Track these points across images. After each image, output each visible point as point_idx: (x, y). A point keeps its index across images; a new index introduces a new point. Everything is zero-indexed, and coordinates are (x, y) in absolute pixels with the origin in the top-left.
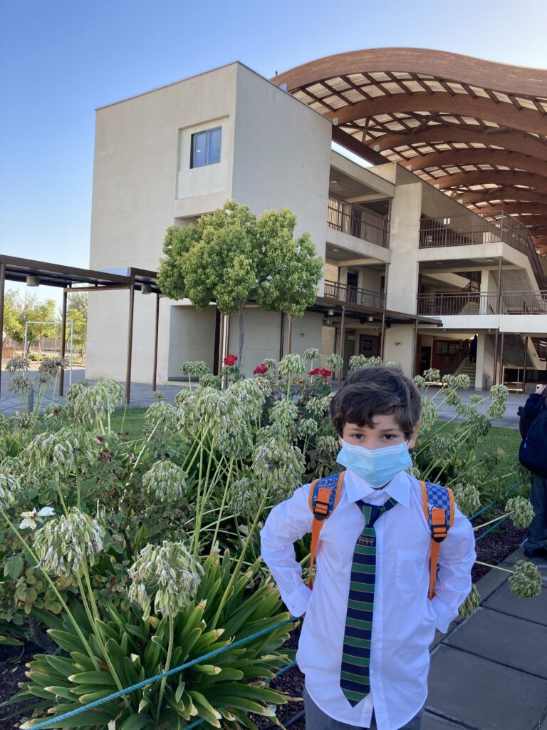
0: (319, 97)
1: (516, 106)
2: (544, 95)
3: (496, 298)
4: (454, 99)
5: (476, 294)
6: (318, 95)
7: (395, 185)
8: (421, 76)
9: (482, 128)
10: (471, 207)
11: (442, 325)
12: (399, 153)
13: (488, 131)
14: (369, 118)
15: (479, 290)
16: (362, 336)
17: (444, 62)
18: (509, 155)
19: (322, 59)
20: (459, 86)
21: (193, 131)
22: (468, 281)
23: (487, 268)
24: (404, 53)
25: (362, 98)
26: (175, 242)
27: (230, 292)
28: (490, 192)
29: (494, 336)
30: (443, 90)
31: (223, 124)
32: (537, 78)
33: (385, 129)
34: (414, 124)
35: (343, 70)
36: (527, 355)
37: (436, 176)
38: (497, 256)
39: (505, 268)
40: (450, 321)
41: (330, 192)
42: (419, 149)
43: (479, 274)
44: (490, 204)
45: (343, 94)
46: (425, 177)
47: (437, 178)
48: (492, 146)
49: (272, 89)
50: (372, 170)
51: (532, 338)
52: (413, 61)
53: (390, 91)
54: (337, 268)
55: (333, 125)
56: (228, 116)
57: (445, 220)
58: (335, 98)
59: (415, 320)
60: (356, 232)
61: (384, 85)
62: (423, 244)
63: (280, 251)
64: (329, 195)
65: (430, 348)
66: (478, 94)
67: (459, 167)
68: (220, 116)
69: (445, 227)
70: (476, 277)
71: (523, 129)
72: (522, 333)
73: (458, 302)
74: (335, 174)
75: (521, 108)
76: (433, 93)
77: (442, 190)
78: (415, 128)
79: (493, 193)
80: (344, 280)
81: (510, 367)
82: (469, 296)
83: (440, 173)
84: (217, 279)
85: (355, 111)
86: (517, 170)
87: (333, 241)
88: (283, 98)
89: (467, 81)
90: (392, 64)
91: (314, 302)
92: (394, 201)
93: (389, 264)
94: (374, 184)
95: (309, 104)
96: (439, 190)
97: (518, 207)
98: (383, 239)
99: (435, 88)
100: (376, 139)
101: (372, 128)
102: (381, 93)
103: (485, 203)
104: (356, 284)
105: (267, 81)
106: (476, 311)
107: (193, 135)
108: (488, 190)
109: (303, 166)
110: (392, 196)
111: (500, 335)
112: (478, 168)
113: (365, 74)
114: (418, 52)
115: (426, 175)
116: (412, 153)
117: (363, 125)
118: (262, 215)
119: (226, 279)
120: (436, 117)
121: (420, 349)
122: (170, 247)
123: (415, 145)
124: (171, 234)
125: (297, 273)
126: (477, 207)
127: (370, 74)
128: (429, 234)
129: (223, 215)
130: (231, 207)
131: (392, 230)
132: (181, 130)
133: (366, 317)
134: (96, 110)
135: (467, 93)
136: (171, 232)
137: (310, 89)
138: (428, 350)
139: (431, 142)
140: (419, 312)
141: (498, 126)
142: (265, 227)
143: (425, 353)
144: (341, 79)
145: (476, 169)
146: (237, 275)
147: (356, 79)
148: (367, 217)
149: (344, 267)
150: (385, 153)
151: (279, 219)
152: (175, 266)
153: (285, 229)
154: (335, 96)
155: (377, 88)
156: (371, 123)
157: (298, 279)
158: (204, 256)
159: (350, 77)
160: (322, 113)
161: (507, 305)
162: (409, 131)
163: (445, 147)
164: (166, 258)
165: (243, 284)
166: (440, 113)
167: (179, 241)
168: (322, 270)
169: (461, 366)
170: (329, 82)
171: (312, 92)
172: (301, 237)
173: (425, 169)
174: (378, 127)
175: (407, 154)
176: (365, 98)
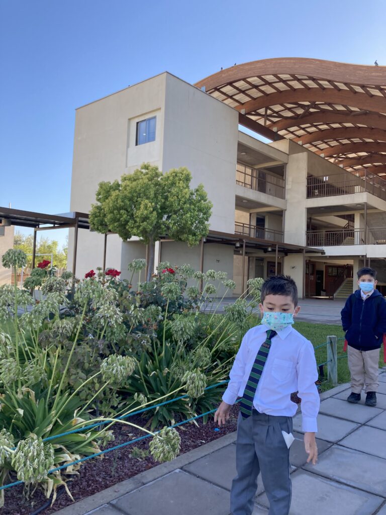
0: (230, 95)
1: (368, 95)
2: (383, 84)
3: (363, 233)
5: (351, 230)
6: (230, 93)
7: (288, 155)
8: (300, 77)
9: (348, 112)
10: (350, 170)
11: (324, 253)
12: (292, 133)
13: (354, 113)
14: (267, 108)
15: (354, 227)
16: (268, 262)
17: (312, 66)
18: (371, 131)
19: (229, 68)
20: (326, 83)
21: (137, 120)
22: (347, 222)
23: (357, 212)
25: (261, 94)
27: (138, 227)
28: (362, 158)
29: (363, 260)
30: (316, 86)
31: (157, 114)
32: (377, 73)
33: (280, 116)
34: (300, 111)
35: (244, 75)
37: (322, 148)
38: (363, 202)
39: (369, 211)
40: (331, 251)
41: (238, 159)
42: (307, 129)
43: (353, 216)
44: (364, 167)
45: (247, 92)
46: (313, 149)
47: (322, 150)
48: (358, 125)
50: (271, 145)
52: (290, 66)
53: (280, 89)
54: (248, 214)
55: (240, 114)
56: (160, 109)
57: (325, 178)
58: (242, 95)
59: (303, 250)
60: (262, 188)
61: (275, 85)
62: (310, 194)
63: (176, 197)
64: (238, 162)
65: (323, 271)
66: (341, 88)
67: (337, 141)
68: (155, 109)
69: (324, 182)
70: (351, 218)
73: (339, 237)
74: (242, 147)
75: (372, 96)
76: (310, 89)
77: (326, 158)
78: (300, 114)
79: (364, 159)
80: (254, 223)
82: (344, 232)
83: (324, 146)
84: (129, 217)
85: (256, 105)
86: (379, 141)
87: (241, 194)
88: (200, 96)
89: (329, 78)
90: (276, 69)
92: (288, 166)
93: (285, 210)
94: (272, 154)
95: (223, 101)
96: (324, 158)
97: (384, 169)
98: (280, 192)
99: (311, 85)
100: (274, 123)
101: (271, 116)
102: (274, 91)
103: (360, 166)
104: (264, 225)
105: (191, 85)
106: (352, 243)
107: (138, 123)
108: (360, 157)
110: (285, 162)
111: (367, 261)
112: (351, 141)
113: (259, 77)
114: (294, 60)
115: (314, 148)
116: (301, 132)
117: (264, 113)
118: (167, 173)
119: (135, 217)
120: (315, 106)
121: (315, 272)
122: (100, 197)
123: (303, 126)
124: (101, 187)
125: (190, 213)
126: (355, 169)
127: (263, 77)
128: (315, 188)
129: (139, 174)
130: (146, 167)
131: (287, 186)
132: (130, 119)
133: (266, 248)
134: (76, 110)
135: (333, 87)
136: (101, 185)
137: (223, 90)
138: (320, 273)
139: (315, 124)
140: (308, 244)
141: (359, 110)
142: (167, 181)
143: (317, 276)
144: (244, 82)
145: (350, 142)
146: (142, 214)
147: (254, 81)
148: (271, 179)
149: (254, 213)
150: (282, 133)
151: (178, 175)
152: (102, 209)
153: (181, 182)
154: (241, 94)
155: (270, 87)
156: (269, 112)
157: (191, 217)
158: (119, 201)
159: (249, 80)
160: (233, 106)
161: (376, 239)
162: (297, 116)
163: (325, 127)
164: (97, 204)
165: (148, 221)
166: (317, 103)
167: (106, 191)
168: (211, 210)
169: (344, 284)
170: (236, 84)
171: (225, 92)
172: (197, 188)
173: (313, 143)
174: (275, 114)
175: (298, 133)
176: (263, 95)
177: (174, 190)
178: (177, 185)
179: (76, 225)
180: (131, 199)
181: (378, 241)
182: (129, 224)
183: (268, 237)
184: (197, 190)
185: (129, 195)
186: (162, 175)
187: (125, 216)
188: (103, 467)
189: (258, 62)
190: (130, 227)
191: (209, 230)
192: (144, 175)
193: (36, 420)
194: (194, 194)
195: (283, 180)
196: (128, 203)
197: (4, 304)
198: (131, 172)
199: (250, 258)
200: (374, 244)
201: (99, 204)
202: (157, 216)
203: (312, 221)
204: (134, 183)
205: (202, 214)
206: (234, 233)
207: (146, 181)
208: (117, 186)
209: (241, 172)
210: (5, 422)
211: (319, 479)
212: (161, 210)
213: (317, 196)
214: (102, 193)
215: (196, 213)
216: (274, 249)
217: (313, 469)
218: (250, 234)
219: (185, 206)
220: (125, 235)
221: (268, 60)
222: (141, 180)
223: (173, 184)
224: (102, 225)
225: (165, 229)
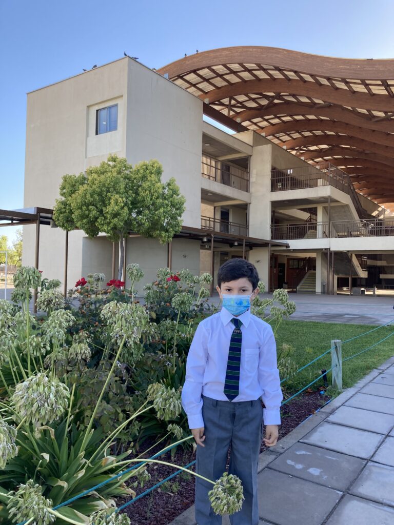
0: (194, 83)
1: (334, 88)
2: (348, 77)
3: (327, 226)
4: (290, 84)
5: (314, 224)
6: (194, 82)
7: (252, 147)
8: (265, 67)
9: (312, 104)
10: (310, 162)
11: (289, 247)
12: (255, 124)
13: (318, 106)
14: (231, 98)
15: (316, 220)
17: (279, 56)
18: (332, 124)
19: (193, 55)
20: (293, 74)
21: (97, 108)
22: (309, 215)
23: (321, 204)
24: (251, 50)
25: (225, 83)
26: (67, 186)
27: (108, 224)
29: (327, 253)
30: (281, 77)
31: (118, 102)
32: (345, 65)
33: (244, 107)
34: (264, 102)
35: (208, 63)
36: (353, 266)
37: (284, 140)
38: (327, 195)
39: (333, 204)
40: (295, 244)
41: (203, 151)
42: (270, 121)
43: (316, 209)
44: (325, 160)
45: (210, 81)
46: (276, 141)
47: (284, 142)
48: (321, 117)
49: (156, 77)
50: (235, 136)
51: (355, 255)
52: (257, 55)
53: (245, 78)
54: (213, 208)
55: (204, 104)
56: (122, 96)
57: (289, 171)
59: (269, 244)
60: (226, 180)
61: (240, 74)
62: (274, 188)
63: (148, 192)
64: (203, 154)
65: (285, 264)
66: (306, 80)
67: (300, 133)
68: (116, 96)
69: (289, 175)
70: (313, 212)
71: (339, 103)
72: (348, 251)
73: (302, 230)
74: (207, 139)
75: (337, 89)
76: (275, 79)
77: (288, 151)
78: (264, 105)
79: (324, 151)
80: (218, 216)
81: (341, 276)
82: (308, 225)
83: (286, 138)
84: (98, 213)
85: (220, 94)
86: (340, 134)
87: (207, 187)
88: (164, 83)
89: (296, 69)
90: (242, 58)
91: (180, 230)
92: (252, 158)
93: (250, 203)
94: (236, 146)
95: (187, 88)
96: (286, 150)
97: (343, 161)
98: (245, 186)
99: (276, 76)
100: (237, 114)
101: (234, 106)
102: (238, 80)
103: (320, 159)
104: (228, 219)
105: (150, 70)
106: (314, 236)
107: (97, 111)
108: (321, 150)
109: (181, 133)
110: (250, 154)
111: (331, 253)
112: (313, 133)
113: (225, 65)
114: (261, 49)
115: (276, 140)
116: (264, 124)
117: (228, 103)
118: (136, 165)
119: (105, 213)
120: (279, 96)
121: (277, 265)
122: (64, 191)
123: (266, 117)
124: (65, 181)
125: (163, 208)
126: (315, 162)
127: (228, 65)
128: (278, 181)
129: (106, 166)
130: (114, 160)
131: (251, 179)
132: (89, 107)
133: (232, 242)
134: (27, 94)
135: (298, 79)
136: (65, 179)
137: (187, 78)
138: (282, 265)
139: (278, 115)
140: (272, 238)
141: (323, 103)
142: (137, 174)
143: (279, 269)
144: (208, 70)
145: (312, 135)
146: (113, 210)
147: (219, 69)
148: (234, 171)
149: (218, 206)
150: (245, 124)
151: (149, 167)
152: (67, 205)
153: (153, 175)
154: (205, 83)
155: (235, 76)
156: (233, 102)
157: (164, 212)
158: (87, 196)
159: (214, 68)
160: (196, 95)
161: (337, 231)
162: (261, 107)
163: (288, 119)
164: (62, 199)
165: (118, 217)
166: (282, 94)
167: (71, 186)
168: (184, 206)
169: (306, 277)
170: (200, 72)
171: (188, 80)
172: (168, 181)
173: (276, 135)
174: (239, 105)
175: (262, 124)
176: (227, 84)
177: (146, 185)
178: (149, 179)
179: (38, 221)
180: (100, 194)
181: (339, 234)
182: (99, 220)
183: (233, 231)
184: (169, 184)
185: (98, 190)
186: (131, 168)
187: (94, 212)
188: (134, 508)
189: (223, 49)
190: (99, 224)
191: (182, 226)
192: (112, 168)
193: (59, 463)
194: (165, 189)
195: (247, 173)
196: (98, 199)
197: (3, 326)
198: (96, 165)
199: (215, 253)
200: (336, 237)
201: (64, 199)
202: (128, 212)
203: (276, 214)
204: (102, 177)
205: (174, 209)
206: (200, 228)
207: (115, 174)
208: (83, 180)
209: (206, 164)
210: (26, 468)
211: (371, 504)
212: (132, 205)
213: (281, 189)
214: (67, 188)
215: (169, 208)
216: (241, 243)
217: (360, 493)
218: (214, 228)
219: (158, 201)
220: (92, 231)
221: (234, 47)
222: (109, 174)
223: (144, 178)
224: (67, 221)
225: (137, 225)
